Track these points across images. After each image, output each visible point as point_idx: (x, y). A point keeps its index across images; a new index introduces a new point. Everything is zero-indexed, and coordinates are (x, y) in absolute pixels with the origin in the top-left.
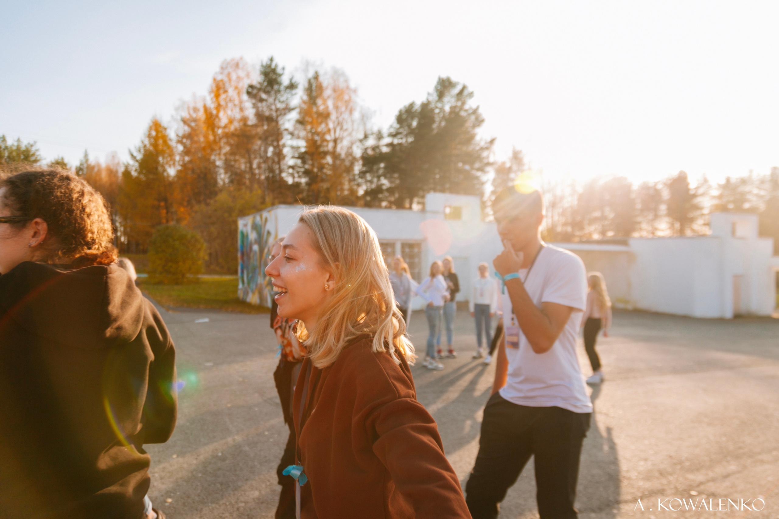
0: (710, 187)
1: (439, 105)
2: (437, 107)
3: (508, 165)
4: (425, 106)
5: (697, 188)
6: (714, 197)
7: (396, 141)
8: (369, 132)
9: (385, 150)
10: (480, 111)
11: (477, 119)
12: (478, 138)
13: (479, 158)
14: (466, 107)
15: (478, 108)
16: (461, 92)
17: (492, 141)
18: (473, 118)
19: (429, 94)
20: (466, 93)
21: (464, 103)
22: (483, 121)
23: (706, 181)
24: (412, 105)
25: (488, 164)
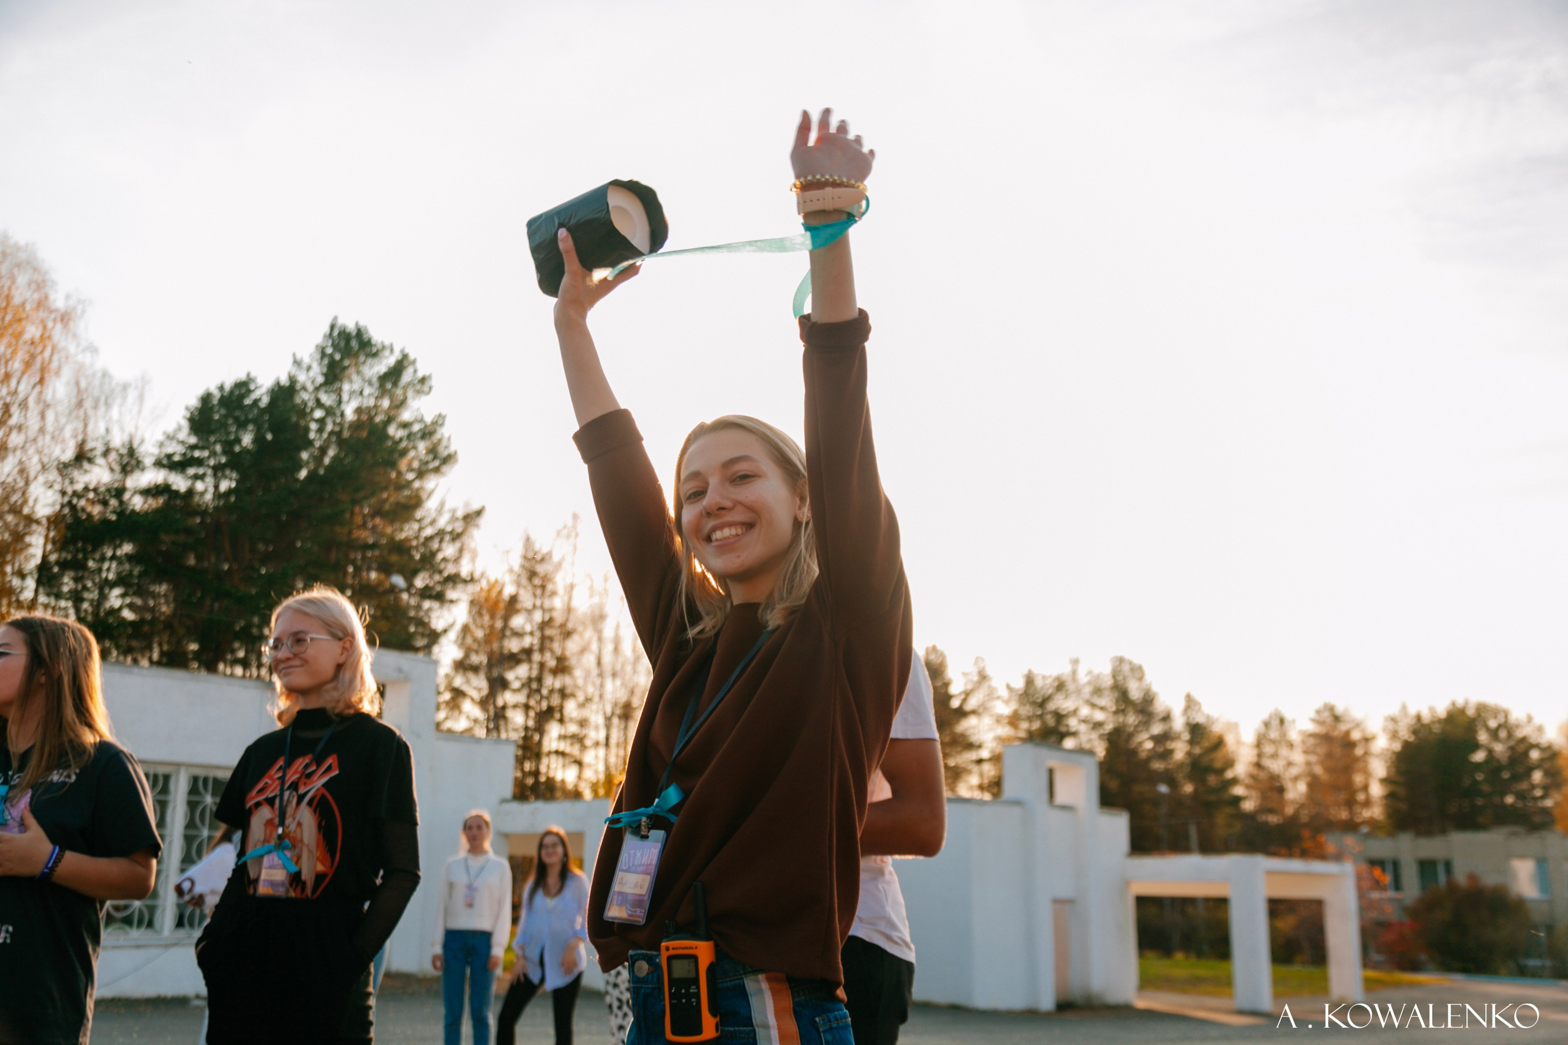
0: (992, 695)
1: (326, 399)
2: (319, 404)
3: (509, 590)
4: (284, 393)
5: (967, 694)
6: (998, 720)
7: (180, 483)
8: (95, 445)
9: (138, 503)
10: (445, 432)
11: (433, 451)
12: (430, 505)
13: (429, 561)
14: (406, 416)
15: (439, 421)
16: (395, 373)
17: (472, 518)
18: (422, 446)
19: (297, 363)
20: (407, 377)
21: (400, 405)
22: (448, 459)
23: (983, 677)
24: (243, 387)
25: (454, 579)
